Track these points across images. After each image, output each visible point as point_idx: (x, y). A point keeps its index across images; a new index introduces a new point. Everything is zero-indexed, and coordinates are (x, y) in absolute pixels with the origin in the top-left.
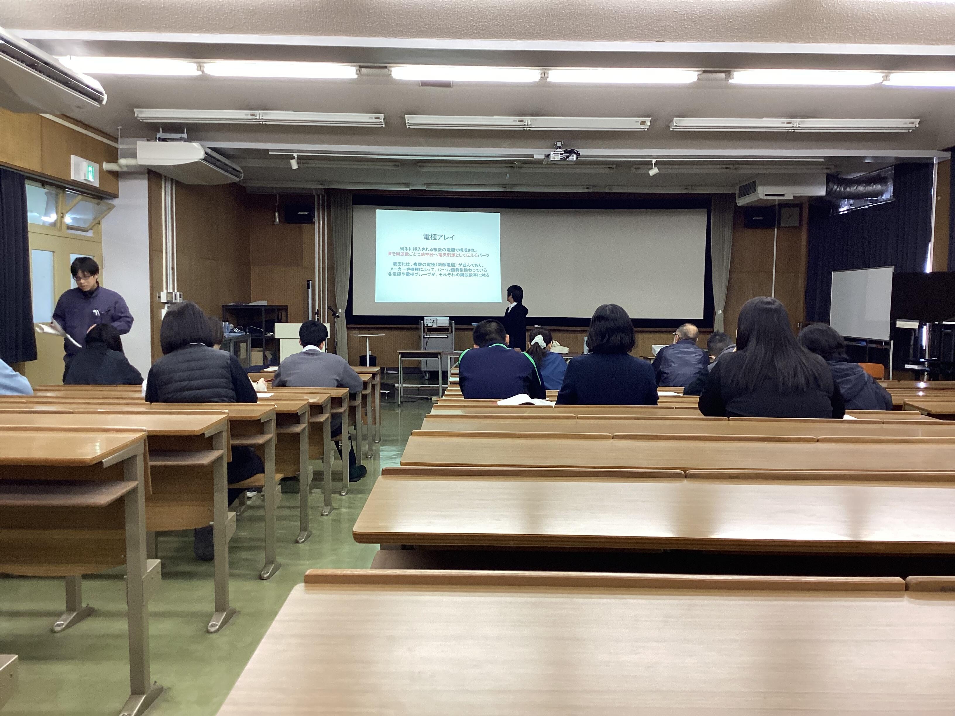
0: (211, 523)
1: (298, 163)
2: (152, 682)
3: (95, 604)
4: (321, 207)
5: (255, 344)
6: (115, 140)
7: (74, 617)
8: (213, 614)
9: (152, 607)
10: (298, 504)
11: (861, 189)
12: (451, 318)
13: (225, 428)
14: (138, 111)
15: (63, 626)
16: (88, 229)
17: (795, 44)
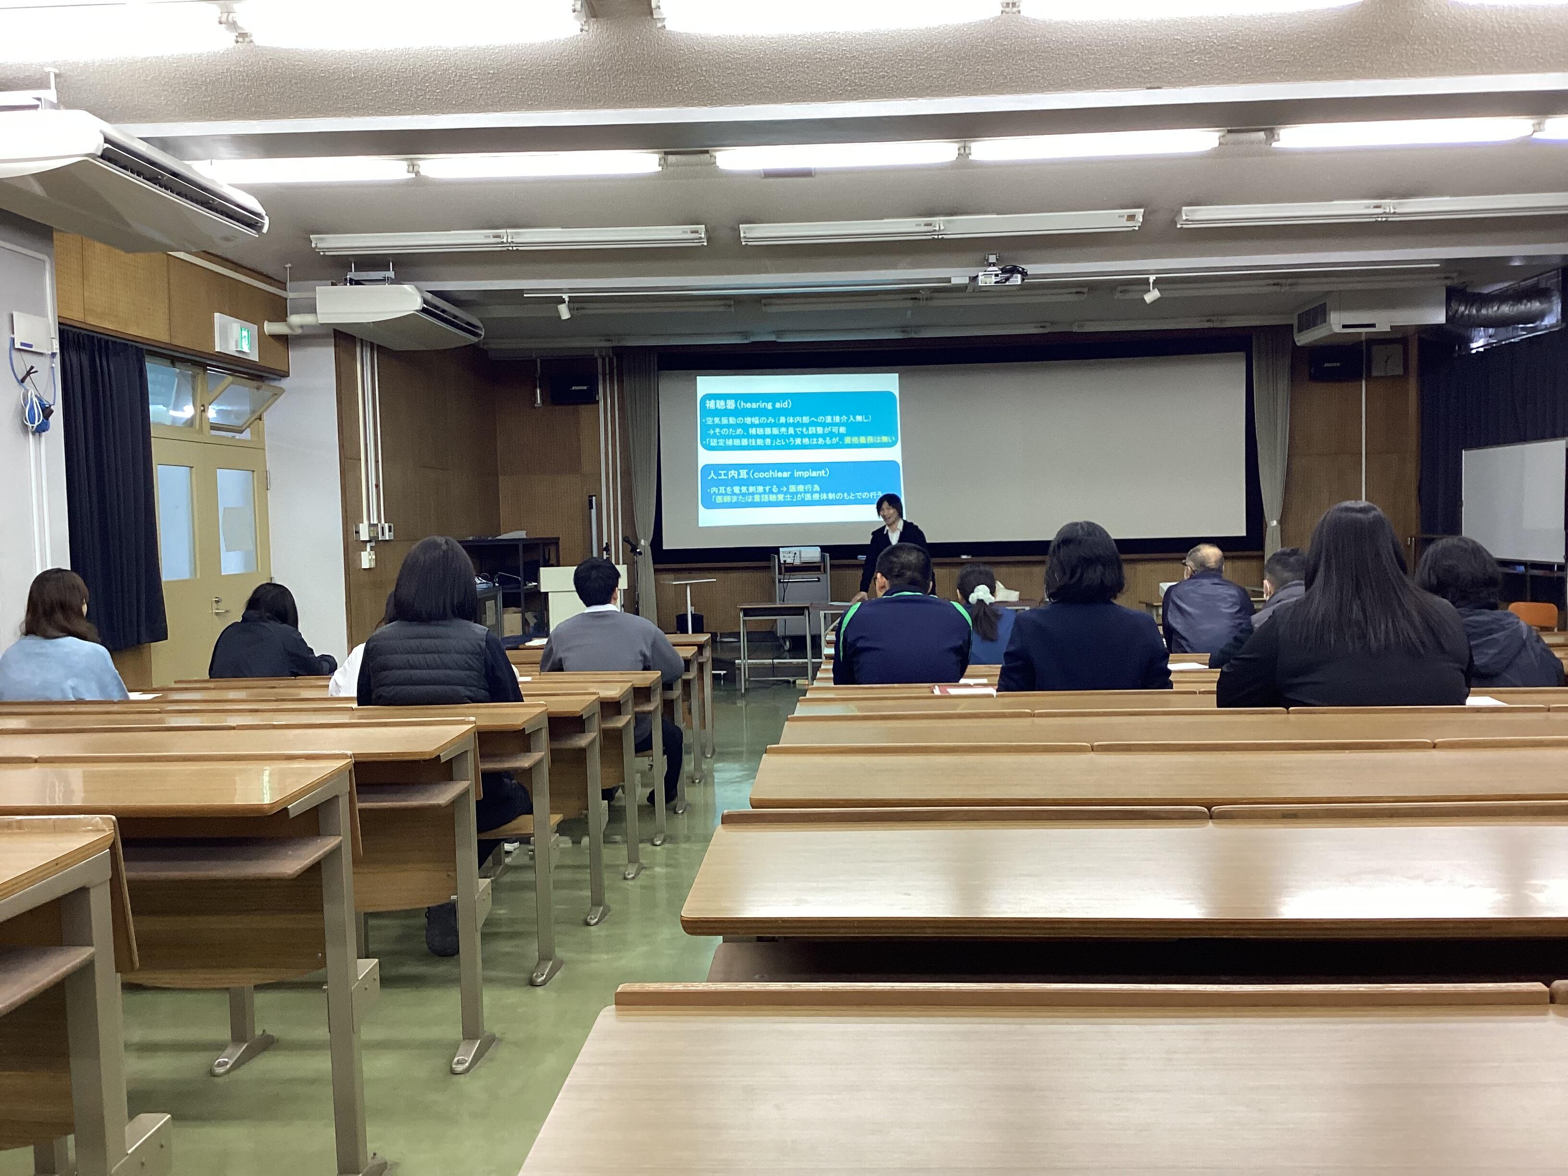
0: (453, 897)
1: (570, 309)
2: (370, 1155)
3: (274, 1030)
4: (608, 377)
5: (510, 601)
6: (282, 285)
7: (244, 1052)
8: (459, 1045)
9: (367, 1033)
10: (587, 862)
11: (1506, 309)
12: (824, 549)
13: (472, 745)
14: (317, 239)
15: (228, 1066)
16: (243, 428)
17: (1379, 81)
